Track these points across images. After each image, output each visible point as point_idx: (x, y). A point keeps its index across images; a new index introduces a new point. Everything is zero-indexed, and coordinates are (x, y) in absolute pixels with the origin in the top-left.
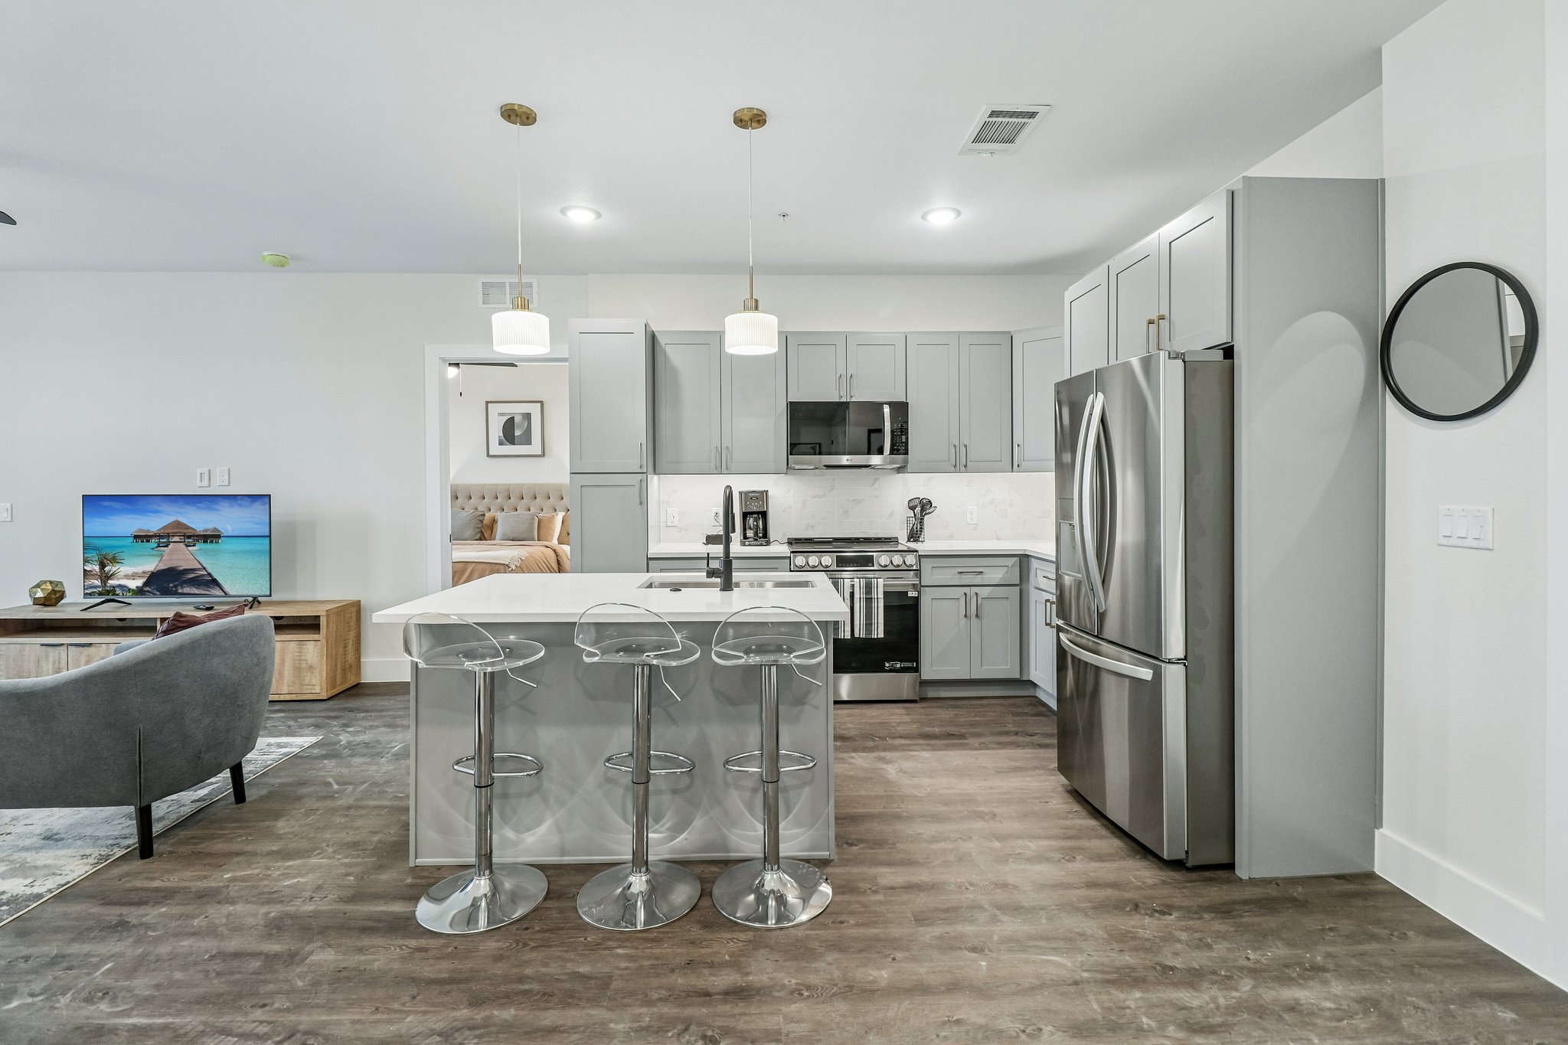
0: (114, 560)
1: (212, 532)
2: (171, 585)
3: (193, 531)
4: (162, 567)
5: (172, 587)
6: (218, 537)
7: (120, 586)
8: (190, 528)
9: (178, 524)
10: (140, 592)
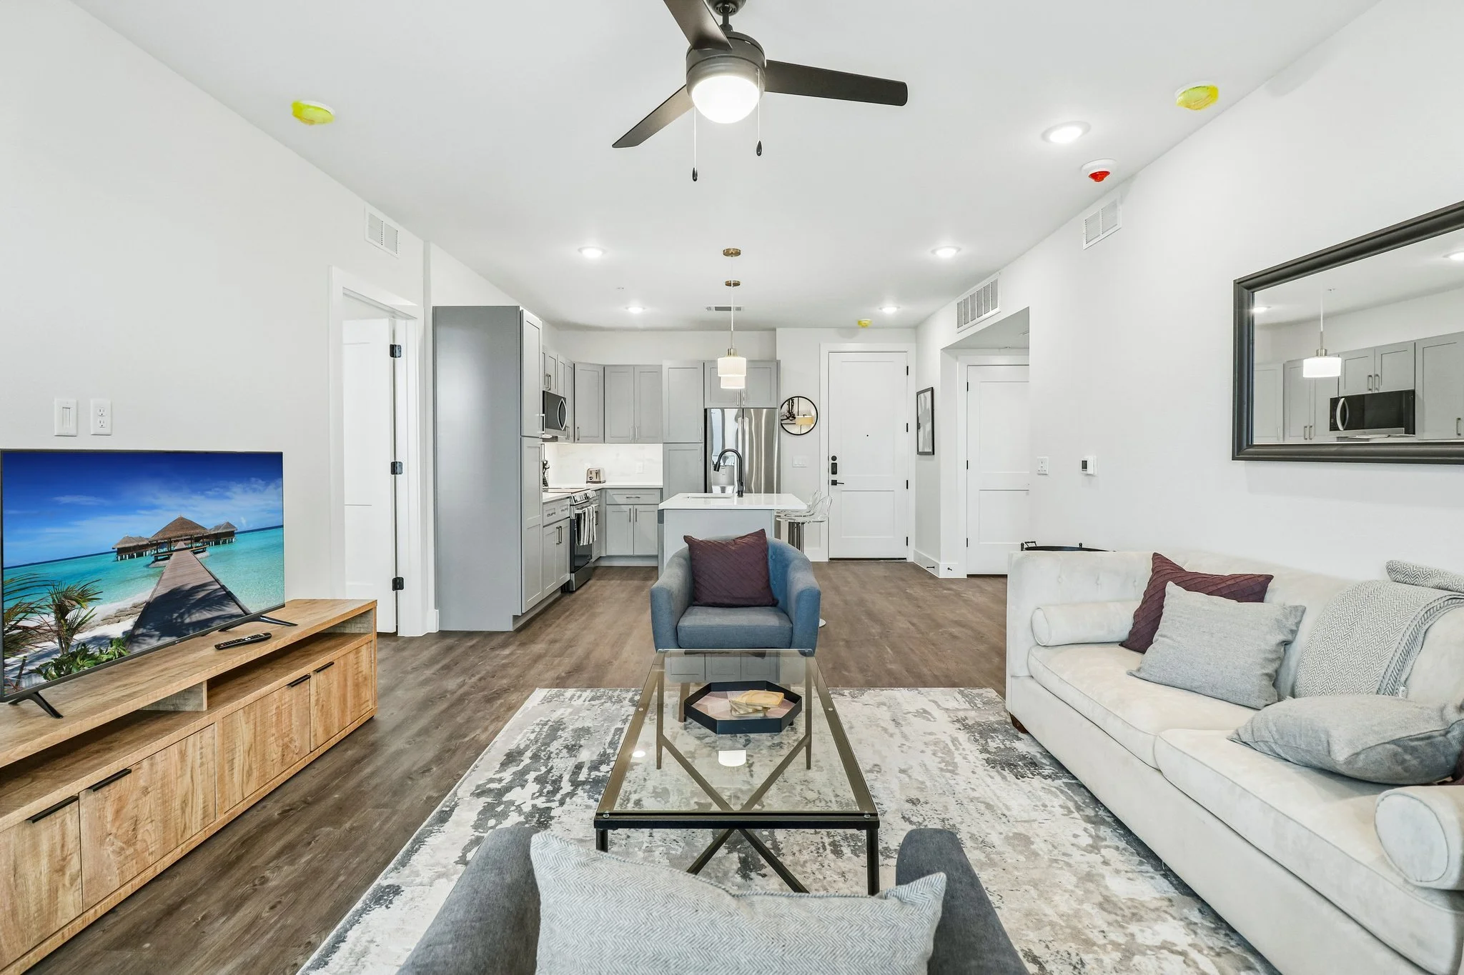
0: (84, 597)
1: (224, 528)
2: (175, 615)
3: (203, 531)
4: (162, 591)
5: (176, 618)
6: (232, 534)
7: (94, 640)
8: (198, 527)
9: (183, 523)
10: (128, 641)
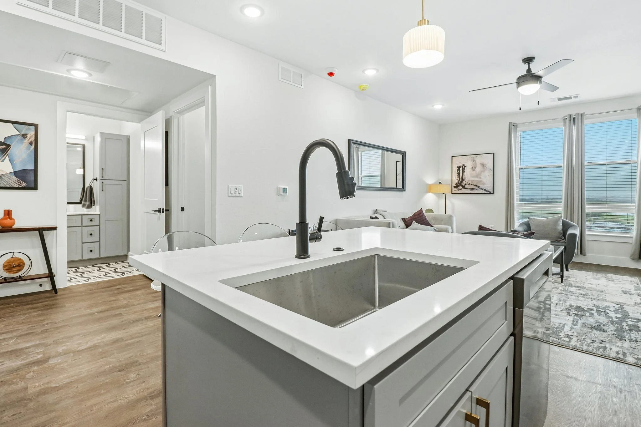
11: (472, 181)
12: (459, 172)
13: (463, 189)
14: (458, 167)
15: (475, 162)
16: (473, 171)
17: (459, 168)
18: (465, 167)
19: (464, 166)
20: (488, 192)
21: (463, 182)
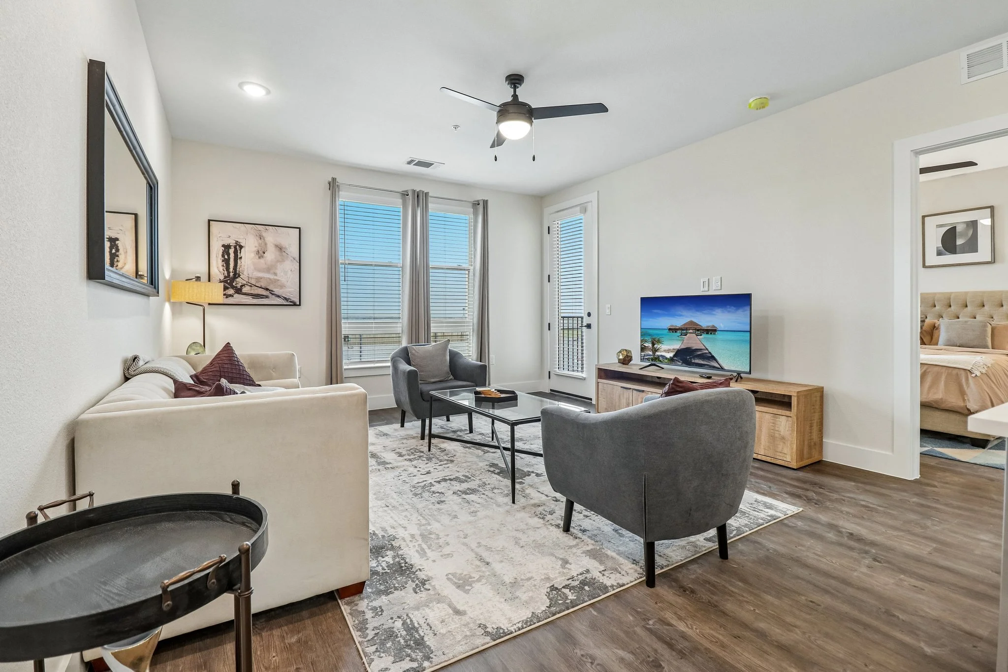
0: (659, 342)
1: (711, 327)
2: (688, 357)
3: (701, 327)
4: (683, 347)
5: (689, 359)
6: (715, 331)
7: (662, 356)
8: (698, 325)
9: (692, 323)
10: (671, 360)
11: (258, 279)
12: (226, 257)
13: (236, 295)
14: (223, 246)
15: (264, 239)
16: (259, 258)
17: (227, 247)
18: (241, 247)
19: (239, 247)
20: (290, 302)
21: (237, 280)
